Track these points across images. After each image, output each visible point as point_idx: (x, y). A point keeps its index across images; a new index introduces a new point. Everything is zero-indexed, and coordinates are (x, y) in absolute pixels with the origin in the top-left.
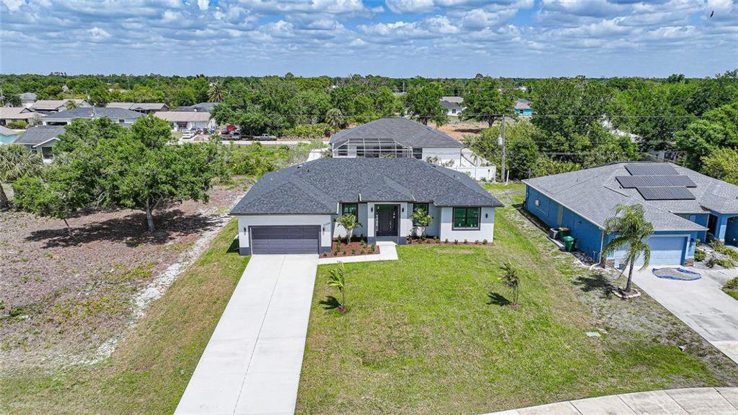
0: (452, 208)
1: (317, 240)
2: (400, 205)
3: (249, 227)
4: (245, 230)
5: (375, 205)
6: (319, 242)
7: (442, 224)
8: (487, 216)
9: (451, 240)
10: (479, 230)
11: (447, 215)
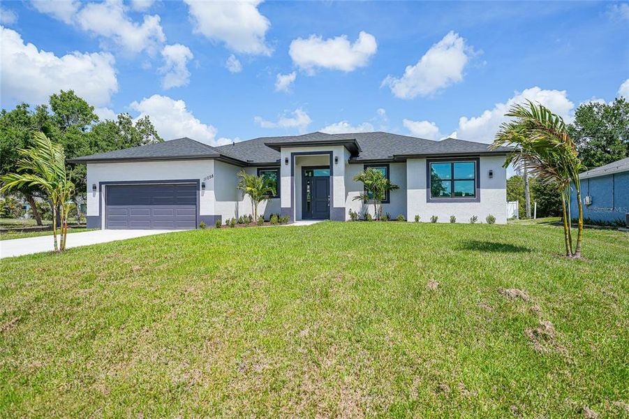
0: (425, 160)
1: (194, 206)
2: (331, 153)
3: (101, 183)
4: (95, 188)
5: (293, 154)
6: (197, 211)
7: (409, 191)
8: (491, 174)
9: (426, 218)
10: (478, 201)
11: (416, 172)
